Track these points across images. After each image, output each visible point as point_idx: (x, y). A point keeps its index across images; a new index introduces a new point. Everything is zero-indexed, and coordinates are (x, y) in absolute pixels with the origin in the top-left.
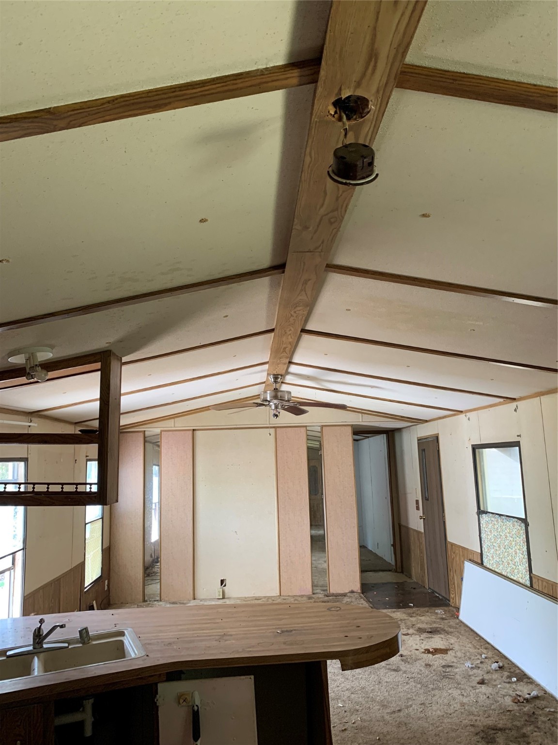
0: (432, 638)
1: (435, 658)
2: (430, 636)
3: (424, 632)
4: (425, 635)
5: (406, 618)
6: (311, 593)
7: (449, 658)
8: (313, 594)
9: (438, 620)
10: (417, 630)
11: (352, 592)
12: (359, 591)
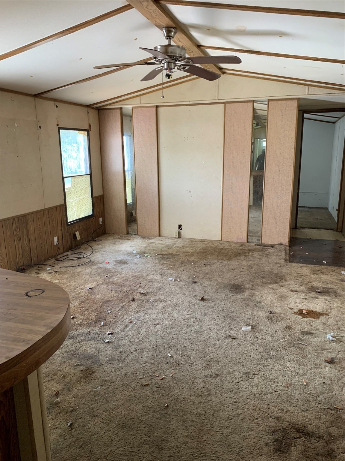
0: (317, 298)
1: (303, 321)
2: (317, 296)
3: (313, 291)
4: (313, 294)
5: (308, 274)
6: (246, 241)
7: (317, 323)
8: (248, 242)
9: (337, 281)
10: (309, 288)
11: (281, 244)
12: (287, 244)
